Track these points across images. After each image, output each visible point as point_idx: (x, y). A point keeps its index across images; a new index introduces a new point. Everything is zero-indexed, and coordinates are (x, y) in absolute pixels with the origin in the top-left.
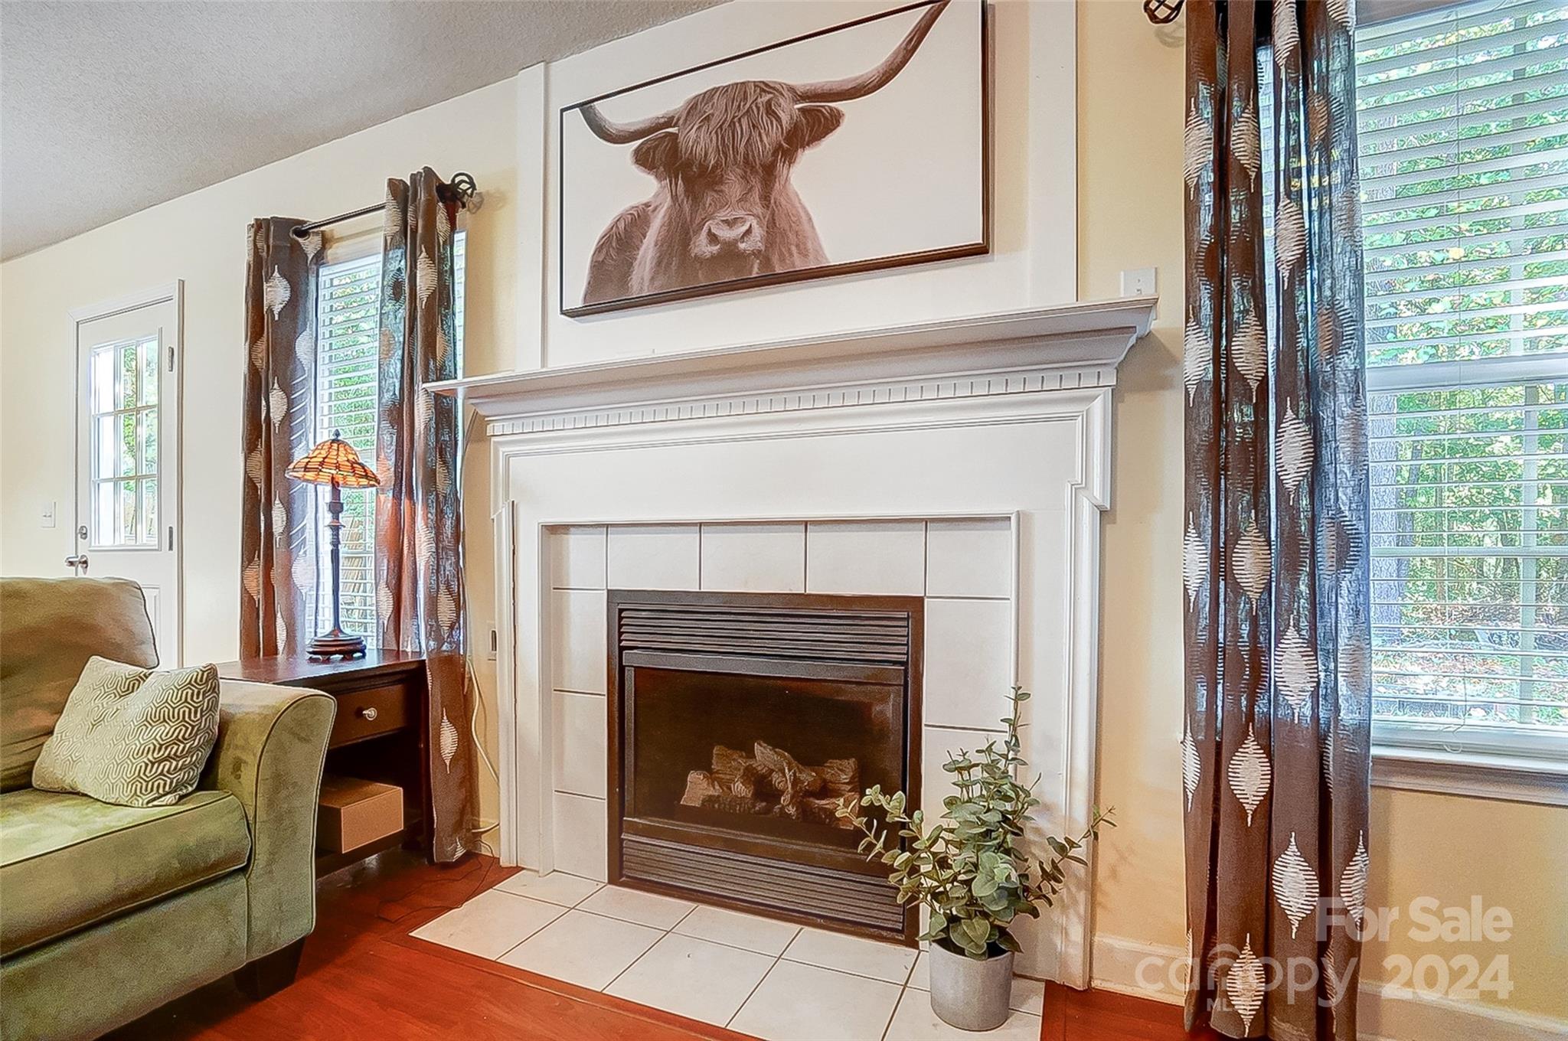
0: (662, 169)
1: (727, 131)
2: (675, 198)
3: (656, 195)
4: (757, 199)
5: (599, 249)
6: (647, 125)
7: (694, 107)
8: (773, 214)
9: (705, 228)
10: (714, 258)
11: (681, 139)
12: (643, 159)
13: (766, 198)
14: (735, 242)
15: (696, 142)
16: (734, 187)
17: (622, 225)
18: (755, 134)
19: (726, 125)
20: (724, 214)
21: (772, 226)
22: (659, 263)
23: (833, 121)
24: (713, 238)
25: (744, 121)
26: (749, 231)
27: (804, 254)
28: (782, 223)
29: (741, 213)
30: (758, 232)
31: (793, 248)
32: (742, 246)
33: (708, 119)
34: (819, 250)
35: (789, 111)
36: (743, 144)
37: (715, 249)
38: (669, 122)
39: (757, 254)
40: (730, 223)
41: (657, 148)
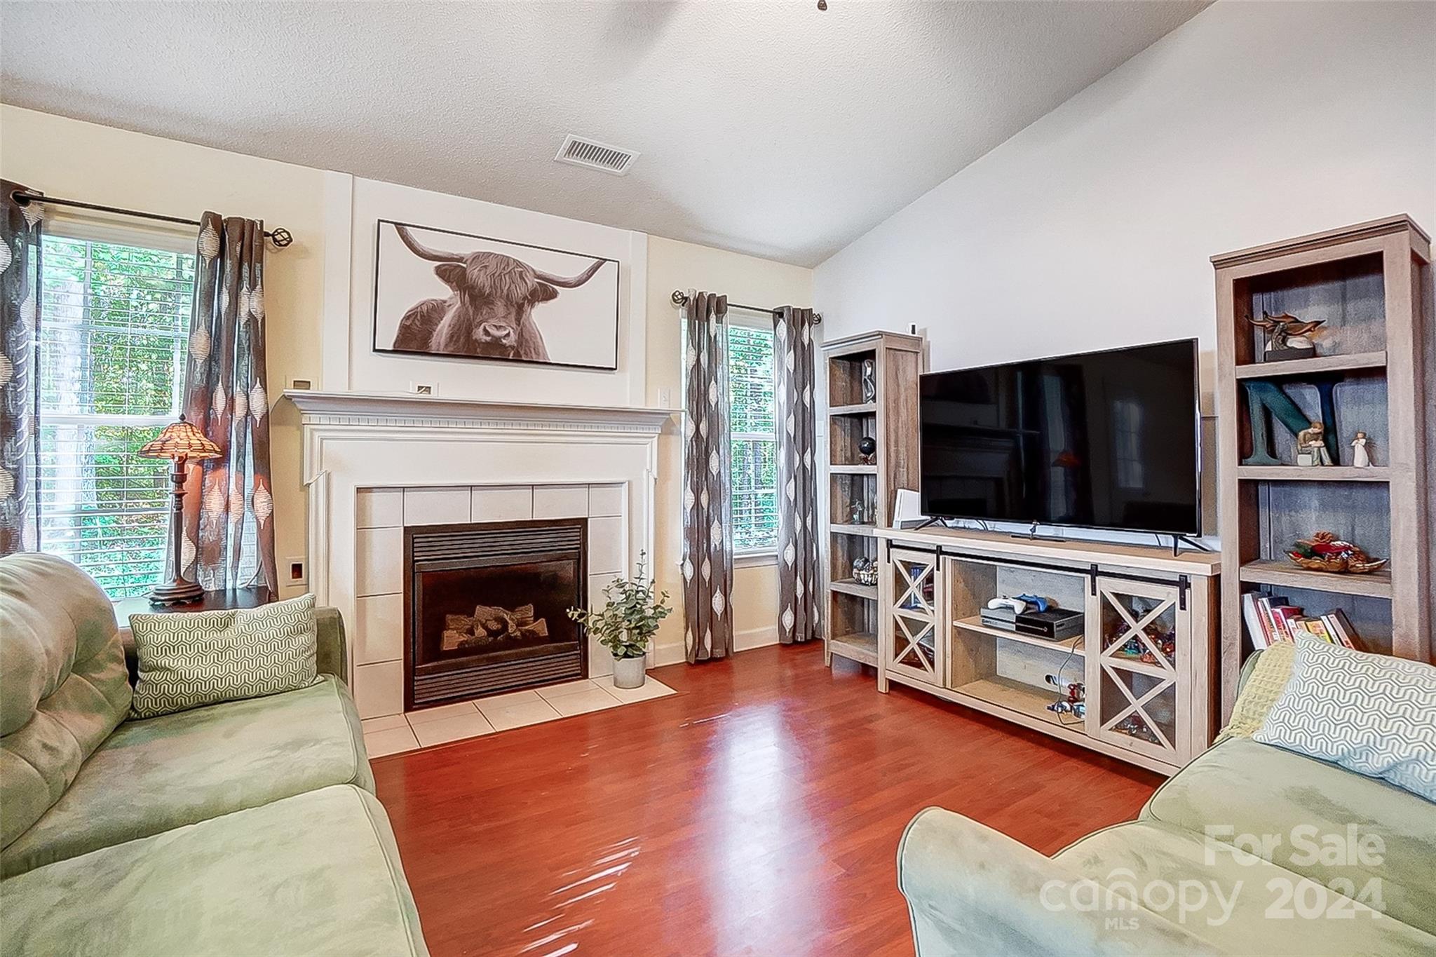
0: (454, 284)
1: (496, 278)
2: (463, 303)
3: (451, 298)
4: (513, 319)
5: (407, 318)
6: (445, 255)
7: (477, 257)
8: (522, 329)
9: (482, 326)
10: (487, 343)
11: (468, 271)
12: (440, 272)
13: (518, 321)
14: (500, 338)
15: (478, 276)
16: (500, 308)
17: (425, 308)
18: (513, 286)
19: (496, 275)
20: (493, 321)
21: (521, 335)
22: (452, 336)
23: (553, 295)
24: (487, 333)
25: (507, 277)
26: (508, 335)
27: (538, 354)
28: (526, 335)
29: (504, 324)
30: (513, 337)
31: (533, 351)
32: (504, 341)
33: (486, 267)
34: (545, 355)
35: (532, 282)
36: (507, 288)
37: (488, 339)
38: (461, 259)
39: (513, 347)
40: (498, 328)
41: (451, 271)
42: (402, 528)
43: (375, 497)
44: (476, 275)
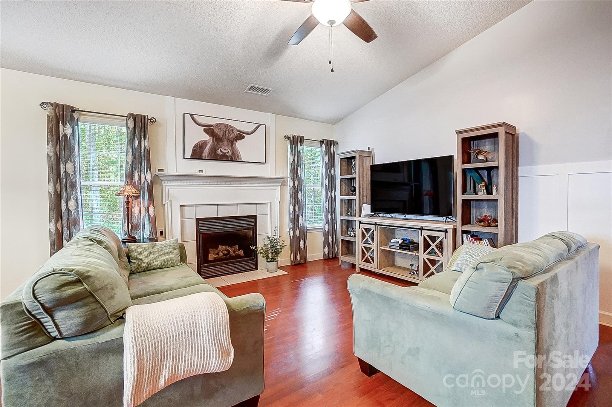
0: (210, 134)
1: (224, 132)
2: (213, 141)
3: (209, 139)
4: (230, 146)
5: (194, 147)
6: (207, 125)
7: (217, 125)
8: (233, 150)
9: (220, 149)
10: (221, 155)
11: (214, 130)
12: (205, 131)
13: (232, 147)
14: (226, 153)
15: (218, 132)
16: (226, 143)
17: (200, 143)
18: (230, 134)
19: (224, 131)
20: (223, 147)
21: (233, 152)
22: (209, 153)
23: (243, 137)
24: (221, 151)
25: (228, 131)
26: (228, 152)
27: (239, 158)
28: (235, 152)
29: (226, 148)
30: (230, 152)
31: (237, 157)
32: (227, 154)
33: (220, 128)
34: (241, 158)
35: (236, 133)
36: (228, 135)
37: (222, 153)
38: (212, 126)
39: (230, 156)
40: (225, 149)
41: (209, 130)
42: (195, 219)
43: (186, 208)
44: (217, 131)
